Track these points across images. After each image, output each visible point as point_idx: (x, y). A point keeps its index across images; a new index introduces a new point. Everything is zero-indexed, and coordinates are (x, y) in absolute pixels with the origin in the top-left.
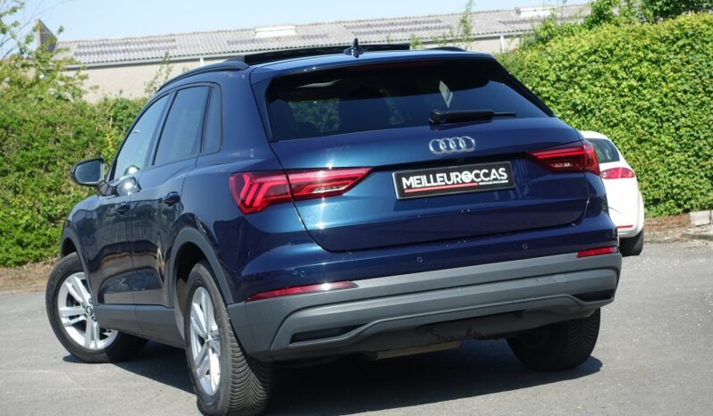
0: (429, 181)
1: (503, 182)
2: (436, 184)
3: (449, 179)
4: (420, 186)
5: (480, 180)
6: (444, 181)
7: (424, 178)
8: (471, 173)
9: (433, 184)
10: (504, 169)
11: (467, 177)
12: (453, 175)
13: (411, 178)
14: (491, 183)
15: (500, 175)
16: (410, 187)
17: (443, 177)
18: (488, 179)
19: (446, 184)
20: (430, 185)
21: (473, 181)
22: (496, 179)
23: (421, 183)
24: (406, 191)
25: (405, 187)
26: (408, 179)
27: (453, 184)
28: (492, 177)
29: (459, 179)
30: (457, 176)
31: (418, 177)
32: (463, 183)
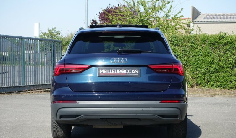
0: (109, 72)
1: (136, 74)
2: (111, 73)
3: (116, 72)
4: (106, 73)
5: (128, 73)
6: (114, 72)
7: (108, 70)
8: (125, 70)
9: (110, 73)
10: (137, 70)
11: (123, 71)
12: (118, 70)
13: (103, 70)
14: (131, 74)
15: (135, 72)
16: (102, 73)
17: (114, 71)
18: (131, 73)
19: (115, 73)
20: (109, 73)
21: (125, 73)
22: (134, 73)
23: (106, 72)
24: (100, 74)
25: (100, 73)
26: (102, 70)
27: (118, 73)
28: (132, 72)
29: (120, 72)
30: (120, 71)
31: (106, 70)
32: (121, 73)
